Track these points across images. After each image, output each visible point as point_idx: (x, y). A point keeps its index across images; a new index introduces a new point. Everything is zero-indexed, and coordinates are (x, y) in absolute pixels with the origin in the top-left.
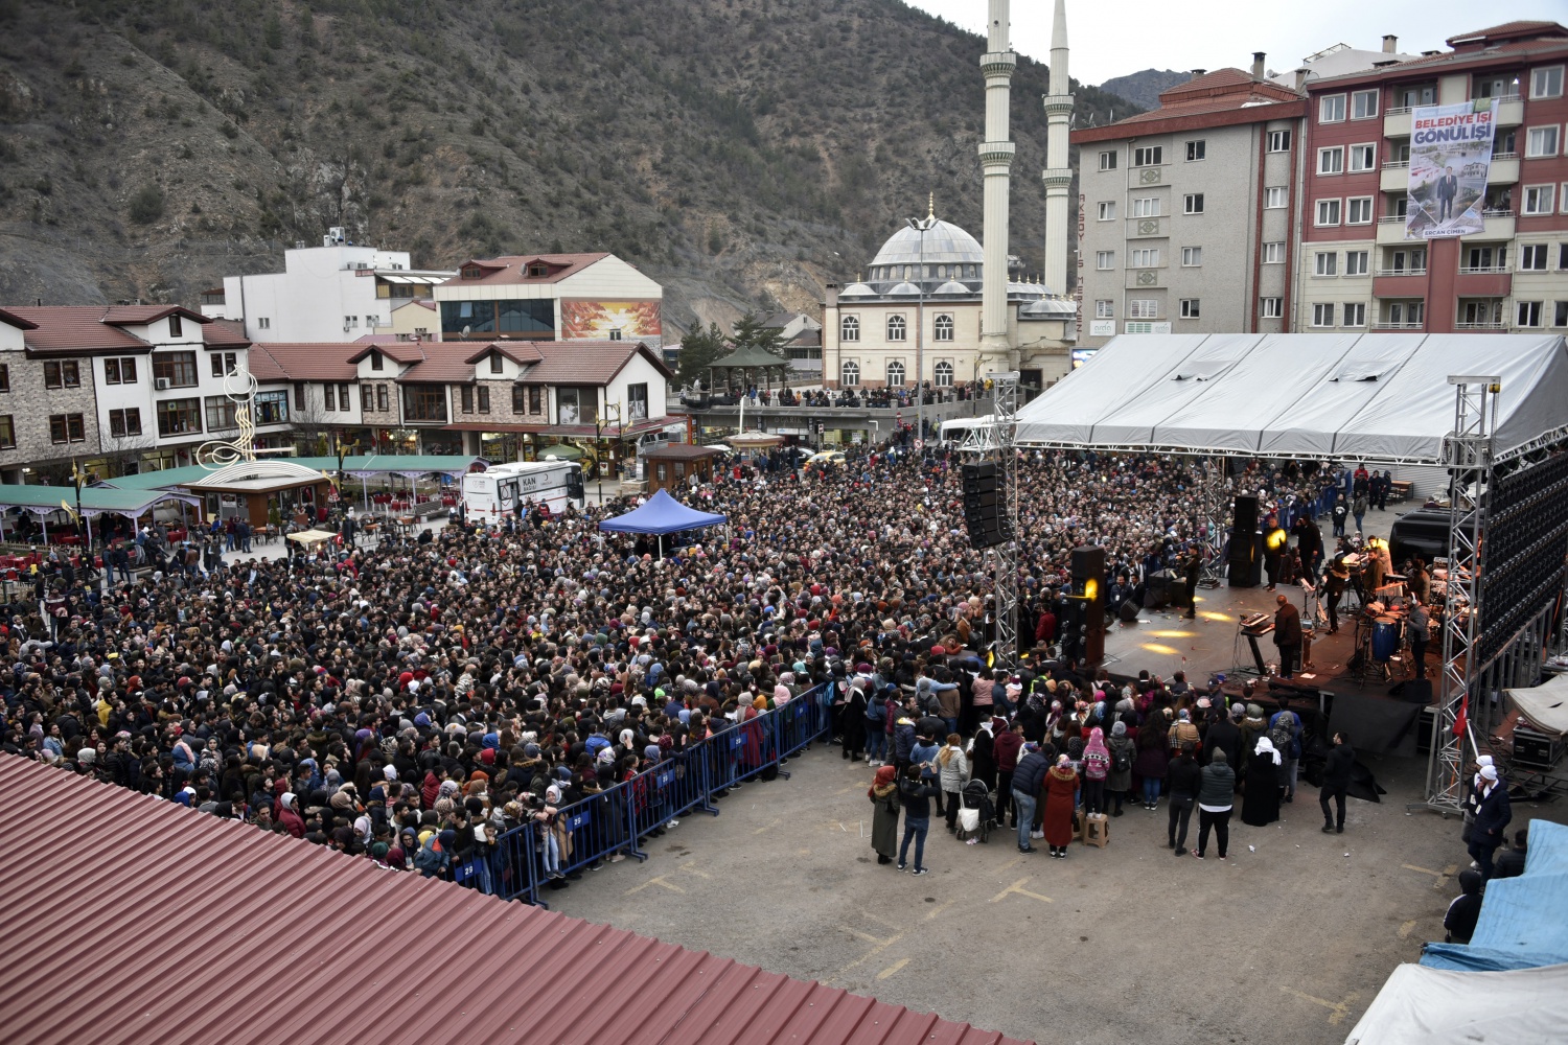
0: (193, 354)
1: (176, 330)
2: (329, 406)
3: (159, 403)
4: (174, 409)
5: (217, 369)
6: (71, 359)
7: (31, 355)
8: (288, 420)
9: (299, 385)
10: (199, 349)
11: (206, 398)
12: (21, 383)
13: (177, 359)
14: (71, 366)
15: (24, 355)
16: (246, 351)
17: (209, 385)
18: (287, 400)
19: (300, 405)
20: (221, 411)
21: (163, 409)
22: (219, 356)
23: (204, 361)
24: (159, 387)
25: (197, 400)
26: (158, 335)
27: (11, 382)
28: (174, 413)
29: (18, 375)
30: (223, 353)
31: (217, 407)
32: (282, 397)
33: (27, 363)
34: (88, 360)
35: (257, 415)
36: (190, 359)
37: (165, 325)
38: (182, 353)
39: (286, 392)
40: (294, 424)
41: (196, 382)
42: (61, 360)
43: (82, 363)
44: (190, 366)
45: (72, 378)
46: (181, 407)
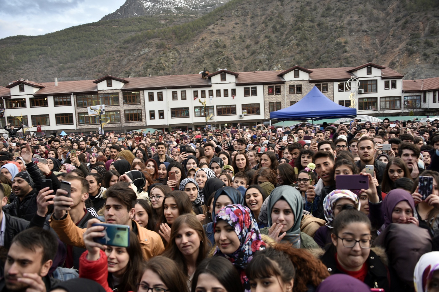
0: (376, 80)
1: (369, 72)
2: (434, 101)
3: (359, 99)
4: (366, 101)
5: (387, 86)
6: (326, 83)
7: (311, 82)
8: (420, 108)
9: (425, 92)
10: (379, 79)
11: (381, 98)
12: (306, 91)
13: (369, 83)
14: (325, 85)
15: (308, 81)
16: (401, 80)
17: (382, 92)
18: (420, 99)
19: (425, 101)
20: (388, 103)
21: (361, 101)
22: (389, 81)
23: (381, 84)
24: (360, 93)
25: (376, 98)
26: (362, 74)
27: (303, 90)
28: (366, 103)
29: (305, 88)
30: (390, 81)
31: (386, 101)
32: (418, 98)
33: (309, 84)
34: (332, 83)
35: (404, 105)
36: (375, 83)
37: (365, 70)
38: (371, 80)
39: (420, 96)
40: (422, 109)
41: (376, 91)
42: (322, 83)
43: (329, 84)
44: (375, 86)
45: (325, 89)
46: (370, 100)
